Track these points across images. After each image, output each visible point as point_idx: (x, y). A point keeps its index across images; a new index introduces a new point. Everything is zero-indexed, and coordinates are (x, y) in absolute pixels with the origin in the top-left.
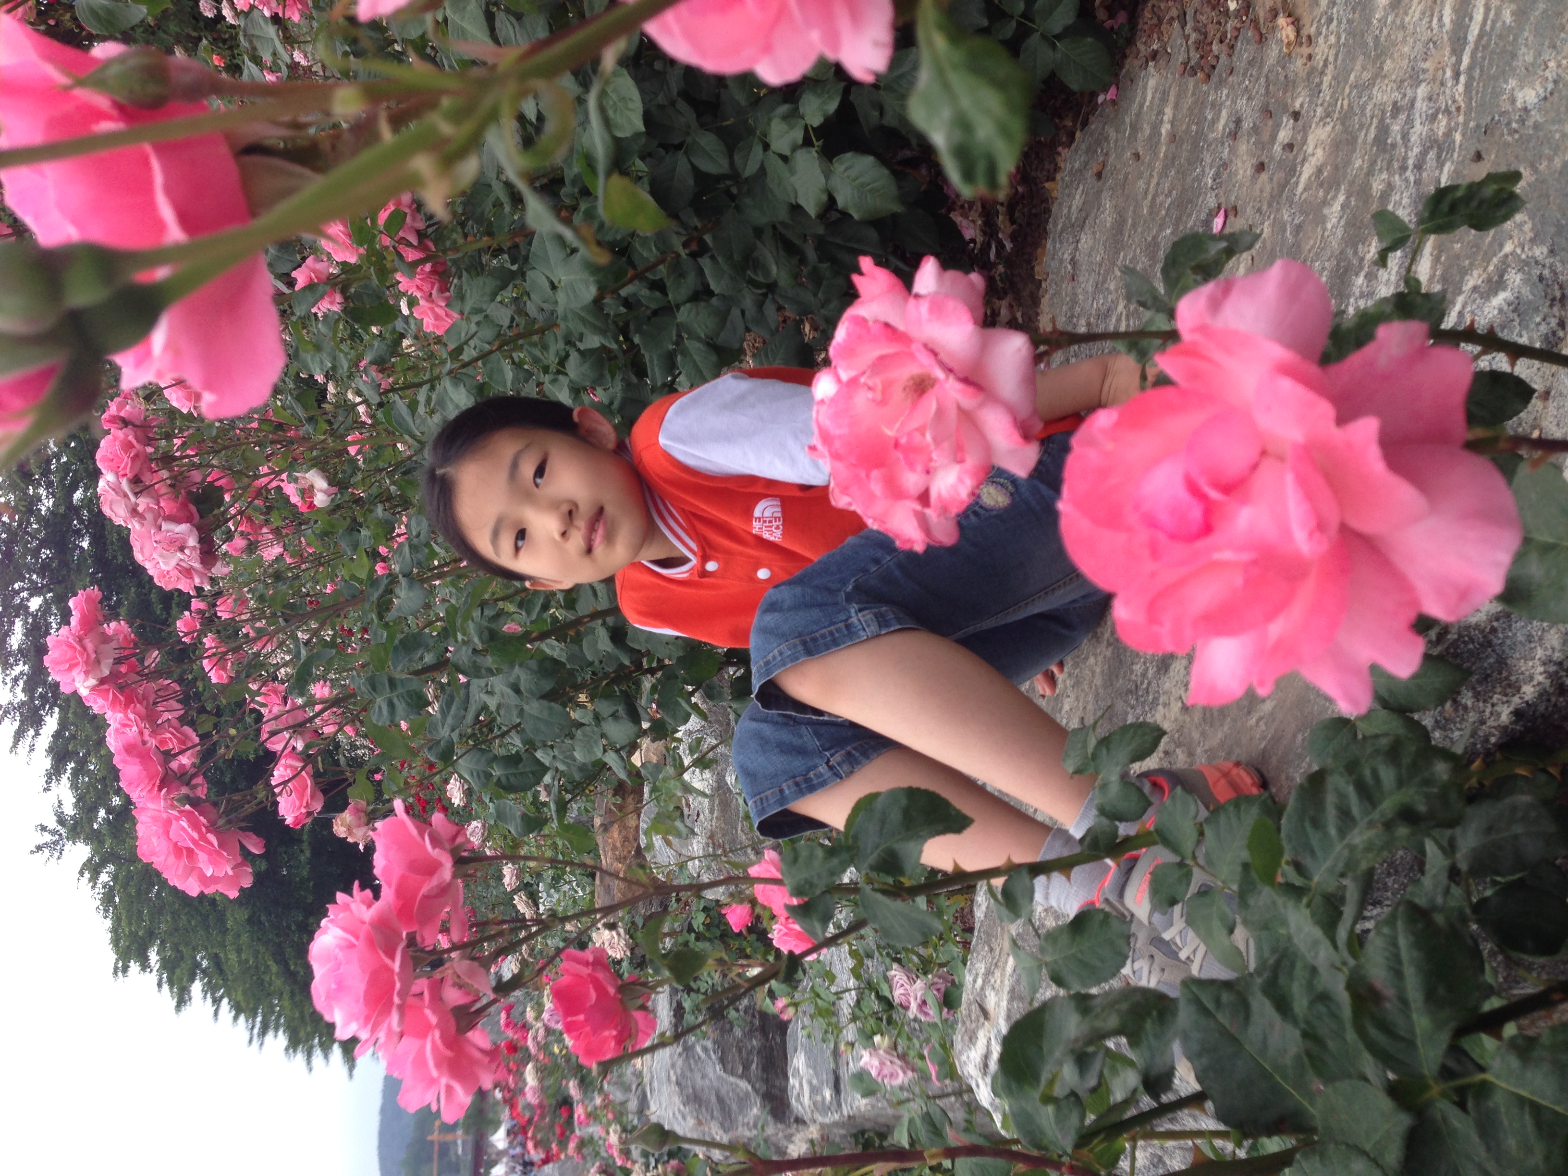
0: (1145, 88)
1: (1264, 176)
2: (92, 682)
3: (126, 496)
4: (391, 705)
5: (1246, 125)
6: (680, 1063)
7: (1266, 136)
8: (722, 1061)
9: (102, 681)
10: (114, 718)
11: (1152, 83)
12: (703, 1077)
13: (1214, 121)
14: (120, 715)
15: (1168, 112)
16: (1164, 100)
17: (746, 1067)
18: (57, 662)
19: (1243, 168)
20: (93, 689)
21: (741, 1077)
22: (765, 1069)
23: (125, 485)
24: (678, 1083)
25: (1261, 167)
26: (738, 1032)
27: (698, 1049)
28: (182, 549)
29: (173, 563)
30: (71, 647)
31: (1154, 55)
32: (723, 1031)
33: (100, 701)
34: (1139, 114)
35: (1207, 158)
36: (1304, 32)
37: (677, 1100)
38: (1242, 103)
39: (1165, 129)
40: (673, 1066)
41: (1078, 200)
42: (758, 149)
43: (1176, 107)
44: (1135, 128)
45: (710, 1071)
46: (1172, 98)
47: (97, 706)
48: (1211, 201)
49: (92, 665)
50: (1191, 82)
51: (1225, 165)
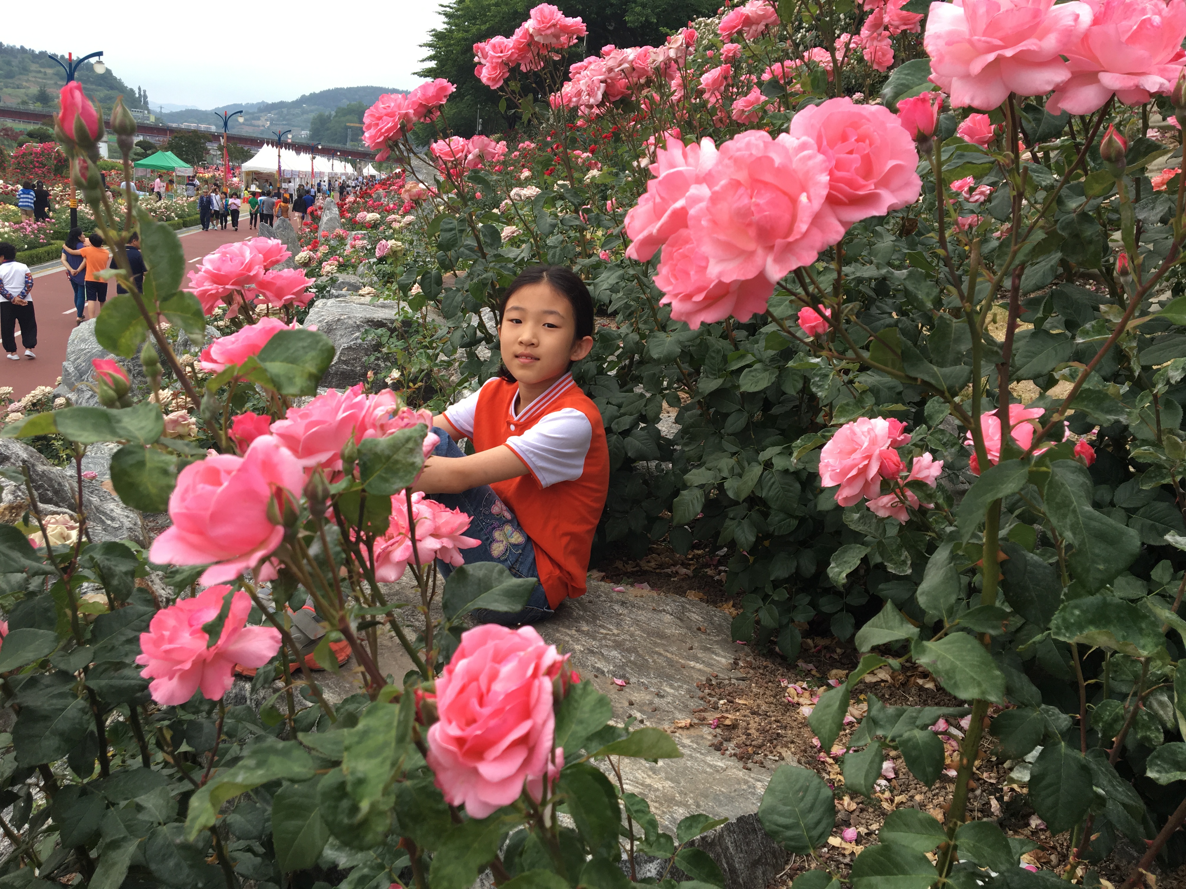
0: (725, 657)
1: (626, 704)
2: (531, 31)
3: (620, 65)
4: (451, 230)
5: (656, 700)
6: (350, 322)
7: (645, 708)
8: (350, 348)
9: (531, 36)
10: (510, 42)
11: (723, 660)
12: (341, 336)
13: (671, 686)
14: (511, 45)
15: (699, 666)
16: (709, 665)
17: (345, 362)
18: (542, 12)
19: (637, 696)
20: (527, 30)
21: (339, 358)
22: (342, 373)
23: (626, 65)
24: (339, 320)
25: (631, 704)
26: (364, 359)
27: (357, 334)
28: (589, 94)
29: (584, 88)
30: (550, 20)
31: (737, 664)
32: (366, 350)
33: (520, 34)
34: (713, 652)
35: (654, 681)
36: (680, 731)
37: (330, 318)
38: (669, 699)
39: (692, 664)
40: (349, 318)
41: (694, 617)
42: (735, 449)
43: (699, 670)
44: (706, 649)
45: (345, 340)
46: (706, 669)
47: (519, 32)
48: (633, 680)
49: (539, 31)
50: (704, 678)
51: (647, 688)
